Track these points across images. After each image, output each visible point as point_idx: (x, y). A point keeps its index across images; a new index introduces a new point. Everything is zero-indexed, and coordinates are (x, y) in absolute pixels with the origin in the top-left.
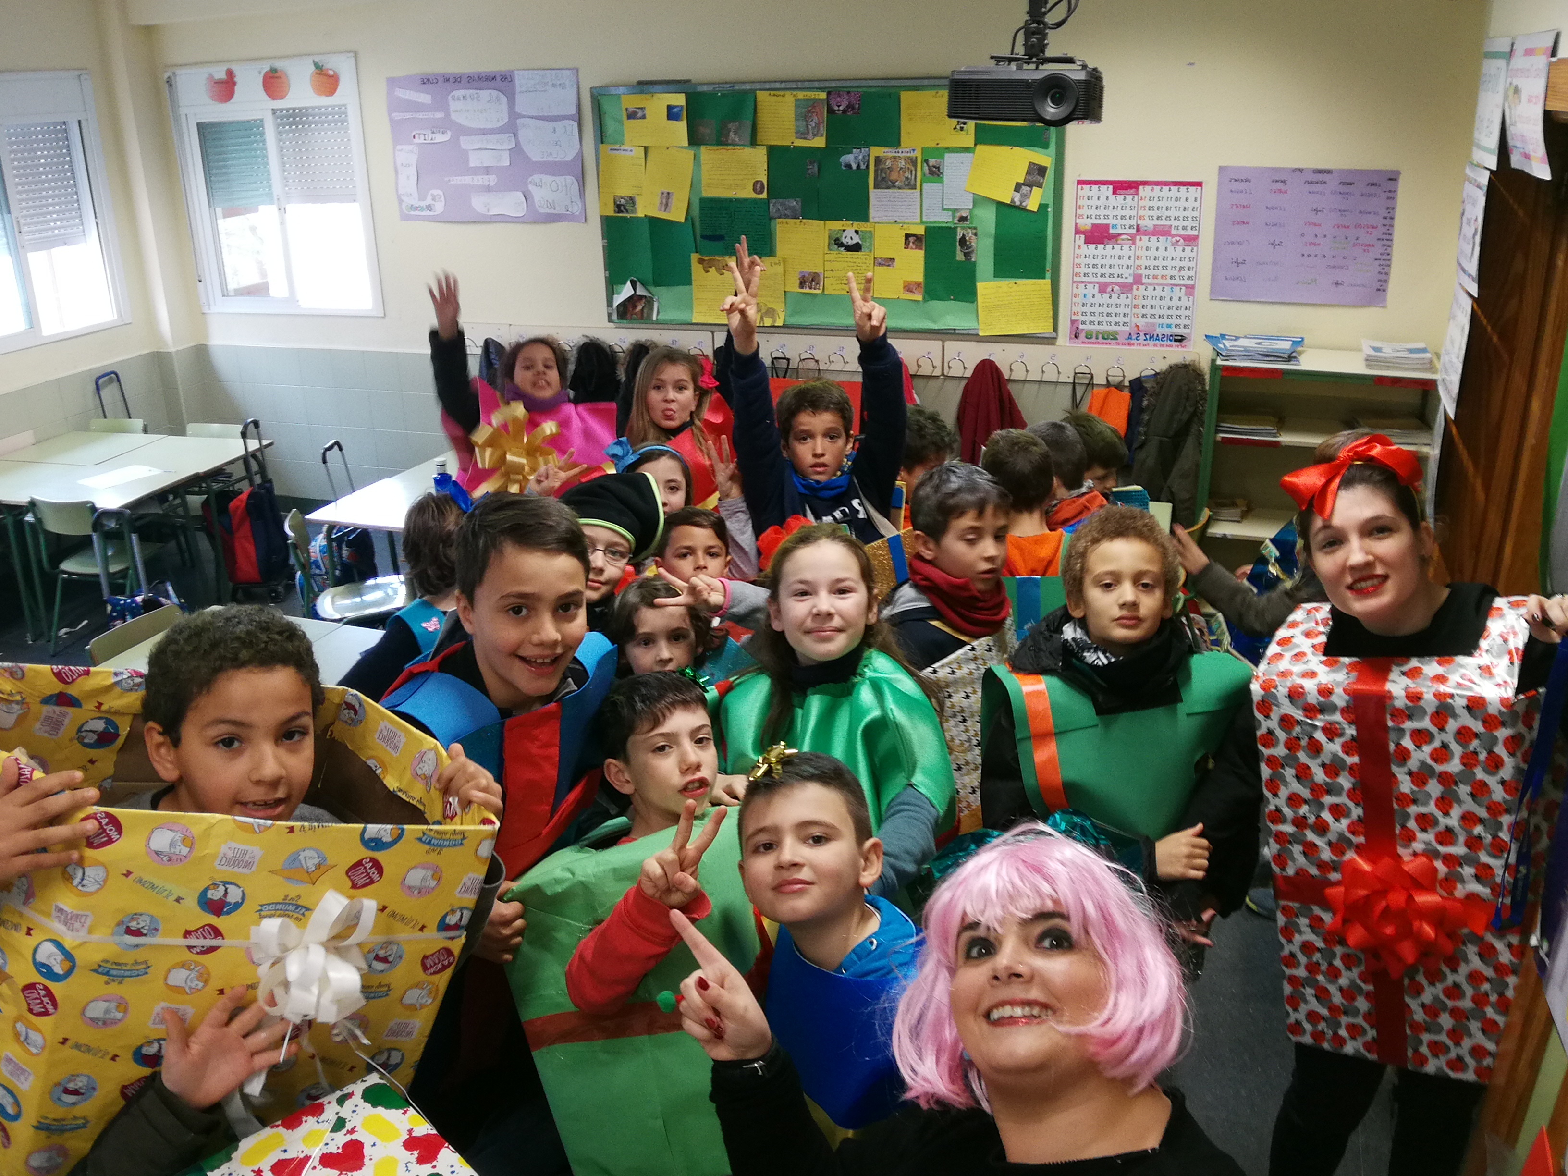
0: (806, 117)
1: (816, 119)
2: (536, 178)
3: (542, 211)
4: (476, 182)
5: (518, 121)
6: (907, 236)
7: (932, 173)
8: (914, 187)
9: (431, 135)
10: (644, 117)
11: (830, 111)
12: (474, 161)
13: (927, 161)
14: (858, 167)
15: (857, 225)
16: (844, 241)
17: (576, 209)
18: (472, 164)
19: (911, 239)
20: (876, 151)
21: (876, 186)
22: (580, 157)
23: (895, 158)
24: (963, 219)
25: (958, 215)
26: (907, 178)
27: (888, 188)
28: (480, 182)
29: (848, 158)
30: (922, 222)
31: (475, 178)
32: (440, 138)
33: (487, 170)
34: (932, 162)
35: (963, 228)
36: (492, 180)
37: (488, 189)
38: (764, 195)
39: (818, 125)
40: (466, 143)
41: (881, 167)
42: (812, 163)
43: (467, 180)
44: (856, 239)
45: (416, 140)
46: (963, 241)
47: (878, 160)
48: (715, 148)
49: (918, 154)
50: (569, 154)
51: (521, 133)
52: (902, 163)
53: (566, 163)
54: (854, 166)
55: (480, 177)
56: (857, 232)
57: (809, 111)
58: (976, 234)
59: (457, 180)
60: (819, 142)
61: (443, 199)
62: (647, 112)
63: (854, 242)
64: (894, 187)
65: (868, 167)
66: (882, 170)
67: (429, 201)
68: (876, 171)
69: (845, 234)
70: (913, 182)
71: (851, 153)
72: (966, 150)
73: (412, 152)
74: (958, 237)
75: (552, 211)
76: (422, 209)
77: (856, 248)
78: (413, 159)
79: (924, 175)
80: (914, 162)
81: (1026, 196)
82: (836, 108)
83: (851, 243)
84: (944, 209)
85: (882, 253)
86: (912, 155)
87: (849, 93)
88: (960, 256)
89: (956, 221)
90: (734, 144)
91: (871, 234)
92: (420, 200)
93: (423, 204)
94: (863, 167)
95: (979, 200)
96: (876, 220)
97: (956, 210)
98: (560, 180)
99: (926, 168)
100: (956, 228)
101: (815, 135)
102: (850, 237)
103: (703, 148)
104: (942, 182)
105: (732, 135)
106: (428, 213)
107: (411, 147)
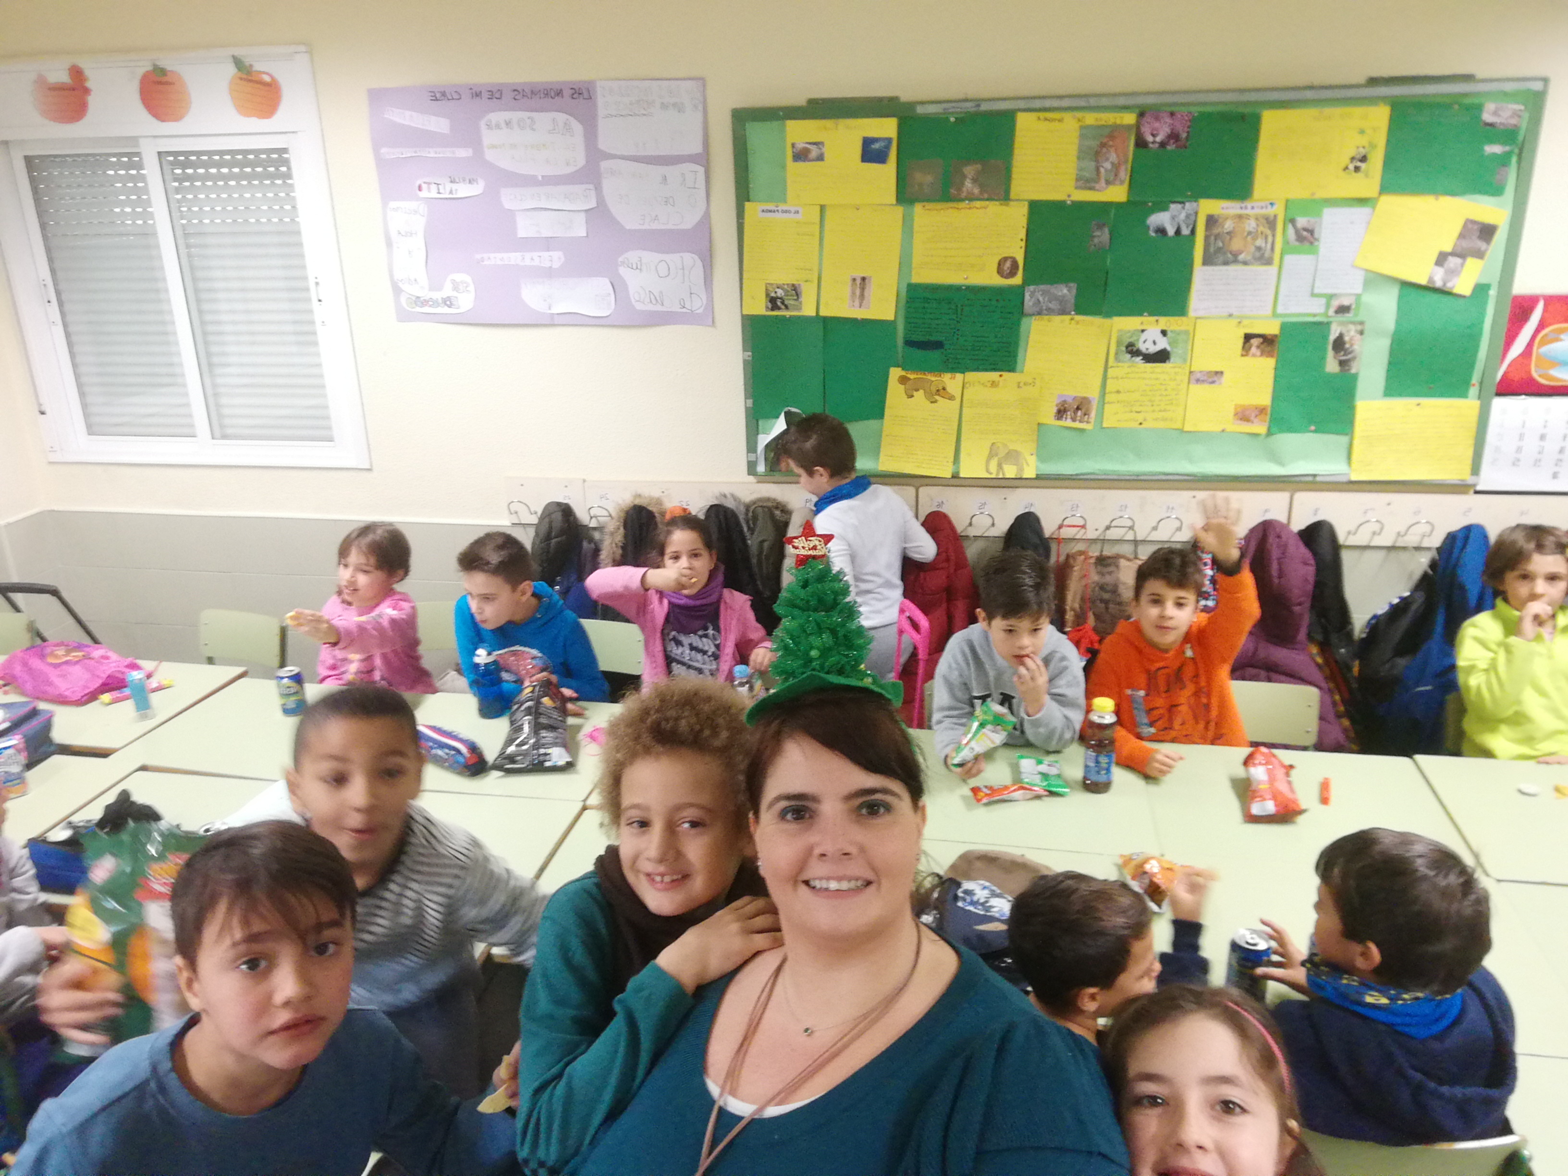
0: (1097, 153)
1: (1113, 157)
2: (633, 256)
3: (639, 307)
4: (528, 262)
5: (604, 165)
6: (1248, 337)
7: (1300, 238)
8: (1269, 262)
9: (449, 186)
10: (820, 158)
11: (1141, 143)
12: (525, 228)
13: (1293, 221)
14: (1178, 232)
15: (1164, 322)
16: (1143, 347)
17: (698, 304)
18: (521, 233)
19: (1255, 342)
20: (1208, 207)
21: (1208, 261)
22: (706, 222)
23: (1240, 217)
24: (1343, 310)
25: (1335, 303)
26: (1259, 249)
27: (1226, 263)
28: (536, 263)
29: (1160, 219)
30: (1275, 315)
31: (528, 256)
32: (464, 190)
33: (548, 244)
34: (1301, 222)
35: (1342, 324)
36: (555, 258)
37: (549, 274)
38: (1017, 280)
39: (1116, 167)
40: (510, 199)
41: (1216, 231)
42: (1100, 227)
43: (514, 258)
44: (1163, 344)
45: (424, 194)
46: (1339, 344)
47: (1211, 221)
48: (939, 206)
49: (1279, 210)
50: (689, 220)
51: (608, 185)
52: (1251, 225)
53: (683, 233)
54: (1171, 232)
55: (535, 255)
56: (1164, 333)
57: (1103, 145)
58: (1361, 333)
59: (497, 259)
60: (1117, 193)
61: (472, 288)
62: (827, 151)
63: (1158, 348)
64: (1235, 261)
65: (1193, 232)
66: (1217, 237)
67: (447, 291)
68: (1207, 238)
69: (1143, 337)
70: (1267, 254)
71: (1165, 209)
72: (1362, 201)
73: (416, 212)
74: (1332, 337)
75: (659, 308)
76: (435, 303)
77: (1162, 357)
78: (419, 223)
79: (1286, 242)
80: (1271, 223)
81: (1454, 273)
82: (1150, 139)
83: (1153, 349)
84: (1313, 295)
85: (1202, 363)
86: (1270, 211)
87: (1172, 114)
88: (1331, 365)
89: (1331, 312)
90: (971, 198)
91: (1188, 336)
92: (431, 289)
93: (438, 295)
94: (1186, 231)
95: (1375, 279)
96: (1200, 313)
97: (1331, 297)
98: (674, 259)
99: (1291, 231)
100: (1328, 324)
101: (1108, 183)
102: (1151, 342)
103: (918, 208)
104: (1315, 252)
105: (968, 184)
106: (445, 310)
107: (412, 205)
